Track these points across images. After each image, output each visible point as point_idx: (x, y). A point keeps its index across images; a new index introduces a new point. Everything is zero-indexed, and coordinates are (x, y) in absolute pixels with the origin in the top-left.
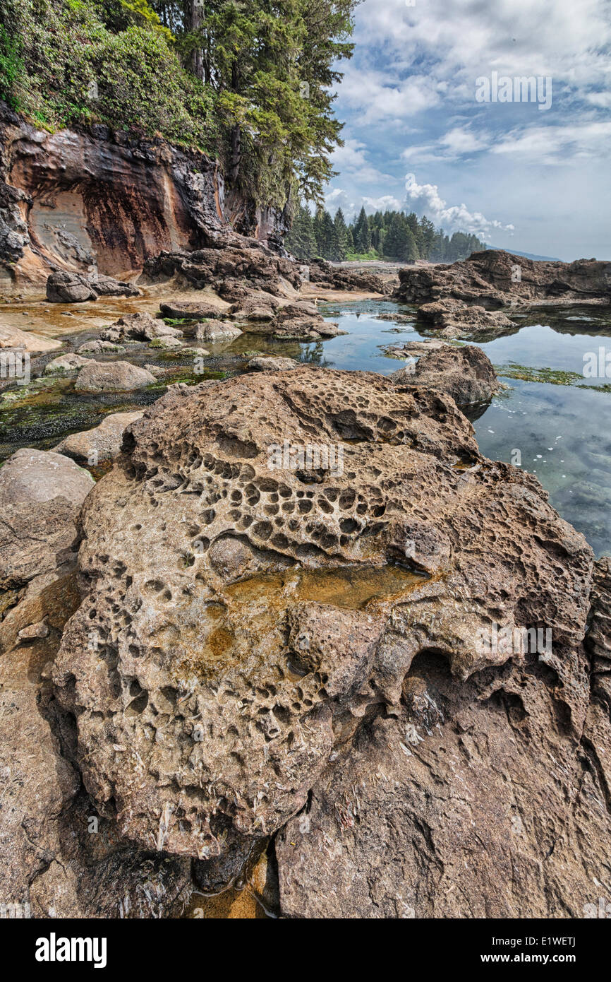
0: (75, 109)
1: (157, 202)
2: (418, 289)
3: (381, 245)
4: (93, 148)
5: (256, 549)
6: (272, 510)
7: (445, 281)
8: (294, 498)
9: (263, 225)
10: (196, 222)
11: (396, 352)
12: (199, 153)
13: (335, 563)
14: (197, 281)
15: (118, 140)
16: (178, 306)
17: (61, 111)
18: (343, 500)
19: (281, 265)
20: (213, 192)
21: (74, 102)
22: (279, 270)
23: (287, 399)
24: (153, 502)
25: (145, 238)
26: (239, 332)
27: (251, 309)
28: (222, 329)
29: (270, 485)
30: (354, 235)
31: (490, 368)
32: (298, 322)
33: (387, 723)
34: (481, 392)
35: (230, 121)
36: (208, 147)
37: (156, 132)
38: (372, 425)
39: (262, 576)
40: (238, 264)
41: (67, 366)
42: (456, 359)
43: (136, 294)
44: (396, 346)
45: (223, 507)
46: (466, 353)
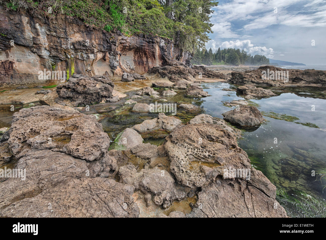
0: (136, 30)
1: (154, 52)
2: (238, 79)
3: (226, 60)
4: (139, 40)
5: (195, 157)
6: (197, 152)
7: (248, 77)
8: (201, 150)
9: (184, 56)
10: (164, 58)
11: (228, 104)
12: (167, 39)
13: (206, 161)
14: (163, 75)
15: (145, 37)
16: (157, 84)
17: (132, 31)
18: (208, 152)
19: (190, 70)
20: (170, 49)
21: (136, 28)
22: (189, 72)
23: (198, 131)
24: (178, 148)
25: (149, 62)
26: (176, 93)
27: (180, 85)
28: (171, 93)
29: (197, 148)
30: (216, 56)
31: (259, 114)
32: (195, 91)
33: (213, 184)
34: (256, 122)
35: (177, 30)
36: (170, 37)
37: (156, 34)
38: (214, 138)
39: (196, 161)
40: (176, 71)
41: (130, 103)
42: (247, 110)
43: (145, 79)
44: (228, 102)
45: (190, 150)
46: (251, 109)
